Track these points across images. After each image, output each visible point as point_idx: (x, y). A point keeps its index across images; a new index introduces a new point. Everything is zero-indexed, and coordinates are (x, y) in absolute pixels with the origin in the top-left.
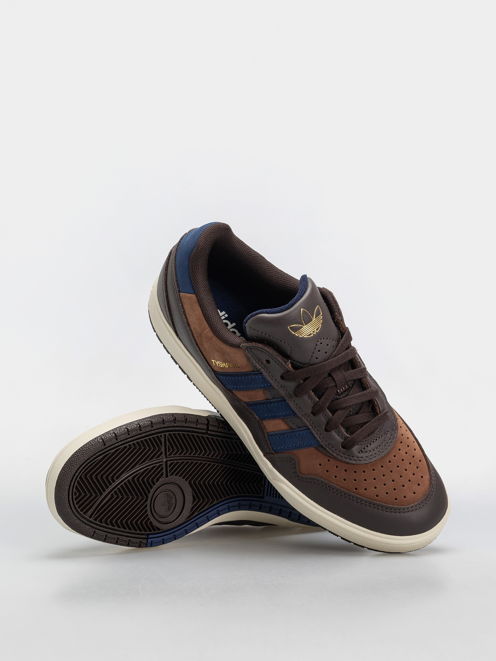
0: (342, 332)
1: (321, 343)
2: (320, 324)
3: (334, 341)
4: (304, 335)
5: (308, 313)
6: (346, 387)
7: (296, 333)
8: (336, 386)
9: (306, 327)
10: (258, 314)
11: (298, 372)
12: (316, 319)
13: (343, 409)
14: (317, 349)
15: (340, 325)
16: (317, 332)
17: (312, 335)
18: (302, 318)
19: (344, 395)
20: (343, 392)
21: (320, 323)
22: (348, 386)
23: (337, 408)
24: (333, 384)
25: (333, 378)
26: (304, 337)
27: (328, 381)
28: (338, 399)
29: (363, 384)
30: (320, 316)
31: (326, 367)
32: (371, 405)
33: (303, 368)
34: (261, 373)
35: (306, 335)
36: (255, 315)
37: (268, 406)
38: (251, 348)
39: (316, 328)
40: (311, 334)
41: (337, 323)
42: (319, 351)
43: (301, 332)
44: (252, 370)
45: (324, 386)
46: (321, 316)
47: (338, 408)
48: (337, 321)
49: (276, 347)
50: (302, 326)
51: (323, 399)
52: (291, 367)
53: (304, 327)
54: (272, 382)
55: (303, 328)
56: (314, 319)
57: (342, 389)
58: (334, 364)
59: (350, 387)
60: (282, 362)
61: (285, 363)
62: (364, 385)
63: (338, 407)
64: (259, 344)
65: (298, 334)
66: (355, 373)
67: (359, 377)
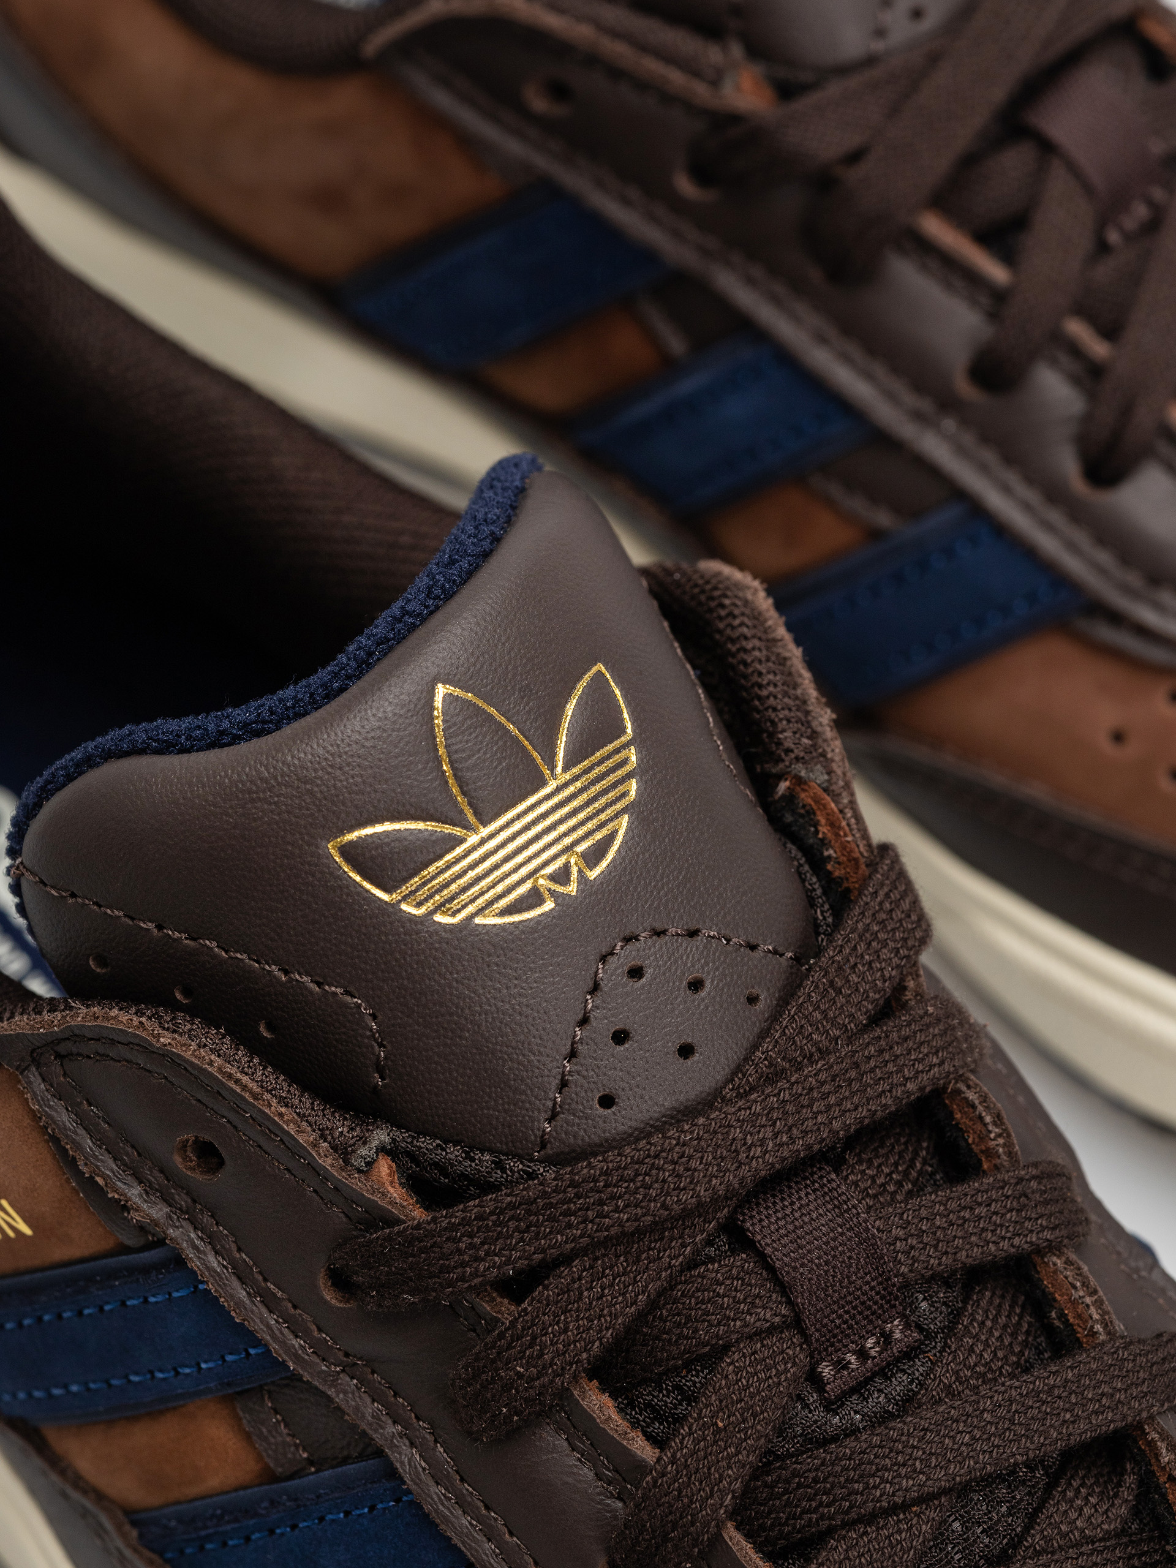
0: (839, 881)
1: (636, 973)
2: (617, 815)
3: (758, 954)
4: (471, 909)
5: (503, 720)
6: (898, 1335)
7: (405, 889)
8: (796, 1323)
9: (483, 842)
10: (89, 763)
11: (452, 1227)
12: (575, 770)
13: (870, 1519)
14: (603, 1024)
15: (816, 825)
16: (593, 874)
17: (549, 905)
18: (451, 762)
19: (877, 1401)
20: (868, 1380)
21: (619, 806)
22: (907, 1326)
23: (823, 1515)
24: (773, 1312)
25: (762, 1258)
26: (478, 920)
27: (721, 1290)
28: (825, 1442)
29: (1053, 1307)
30: (617, 751)
31: (693, 1164)
32: (1130, 1479)
33: (494, 1188)
34: (178, 1261)
35: (490, 903)
36: (70, 778)
37: (282, 1534)
38: (62, 1048)
39: (580, 848)
40: (534, 898)
41: (793, 812)
42: (620, 1037)
43: (440, 879)
44: (108, 1244)
45: (696, 1331)
46: (625, 746)
47: (831, 1518)
48: (791, 798)
49: (270, 1027)
50: (448, 829)
51: (685, 1442)
52: (396, 1192)
53: (473, 839)
54: (269, 1326)
55: (459, 851)
56: (559, 769)
57: (854, 1353)
58: (763, 1142)
59: (929, 1335)
60: (315, 1145)
61: (343, 1152)
62: (1062, 1316)
63: (829, 1505)
64: (115, 1012)
65: (419, 905)
66: (967, 1214)
67: (1004, 1244)
